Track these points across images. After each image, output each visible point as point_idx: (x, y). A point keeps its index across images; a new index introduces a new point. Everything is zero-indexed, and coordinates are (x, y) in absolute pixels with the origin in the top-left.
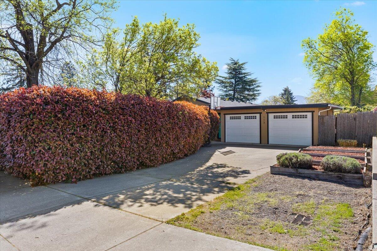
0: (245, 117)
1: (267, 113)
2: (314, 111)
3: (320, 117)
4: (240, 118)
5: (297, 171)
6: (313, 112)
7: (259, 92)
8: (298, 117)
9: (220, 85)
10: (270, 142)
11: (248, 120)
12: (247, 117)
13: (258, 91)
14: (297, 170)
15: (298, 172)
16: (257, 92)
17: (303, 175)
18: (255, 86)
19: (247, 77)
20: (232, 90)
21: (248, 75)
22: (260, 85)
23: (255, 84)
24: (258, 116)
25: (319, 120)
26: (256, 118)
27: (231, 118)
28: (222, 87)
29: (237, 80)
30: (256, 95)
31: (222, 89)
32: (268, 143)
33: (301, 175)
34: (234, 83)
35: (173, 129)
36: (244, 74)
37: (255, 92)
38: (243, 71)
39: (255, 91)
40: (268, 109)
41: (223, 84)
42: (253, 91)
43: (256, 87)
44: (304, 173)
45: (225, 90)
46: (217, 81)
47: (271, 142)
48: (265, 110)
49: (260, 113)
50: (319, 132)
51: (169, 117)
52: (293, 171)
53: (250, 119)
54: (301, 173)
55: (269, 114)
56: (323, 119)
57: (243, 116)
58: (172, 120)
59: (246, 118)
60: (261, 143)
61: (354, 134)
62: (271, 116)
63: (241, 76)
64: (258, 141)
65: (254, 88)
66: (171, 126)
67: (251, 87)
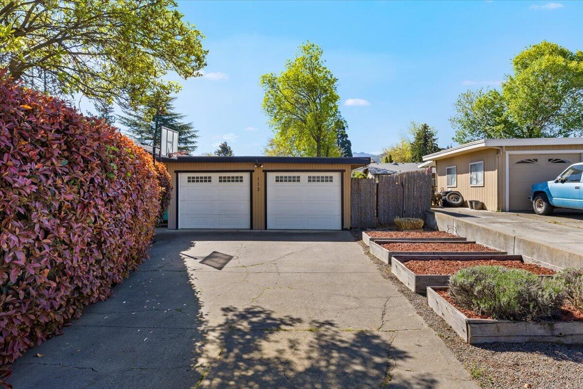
0: (220, 178)
1: (264, 171)
2: (344, 171)
3: (353, 181)
4: (209, 180)
5: (552, 329)
6: (342, 172)
7: (194, 145)
8: (318, 180)
9: (129, 128)
10: (269, 226)
11: (227, 184)
12: (225, 177)
13: (193, 142)
14: (551, 325)
15: (557, 333)
16: (191, 145)
17: (569, 340)
18: (189, 135)
19: (176, 120)
20: (151, 139)
21: (177, 118)
22: (197, 134)
23: (188, 132)
24: (246, 176)
25: (351, 186)
26: (241, 181)
27: (190, 180)
28: (134, 132)
29: (159, 123)
30: (190, 149)
31: (134, 135)
32: (266, 228)
33: (562, 339)
34: (155, 127)
35: (85, 206)
36: (171, 115)
37: (189, 145)
38: (169, 111)
39: (188, 142)
40: (265, 165)
41: (135, 128)
42: (186, 143)
43: (189, 137)
44: (572, 335)
45: (139, 136)
46: (124, 120)
47: (271, 225)
48: (262, 166)
49: (251, 172)
50: (352, 206)
51: (67, 158)
52: (541, 332)
53: (229, 183)
54: (565, 336)
55: (267, 173)
56: (358, 183)
57: (215, 176)
58: (83, 172)
59: (221, 180)
60: (252, 228)
61: (402, 209)
62: (271, 177)
63: (166, 118)
64: (245, 224)
65: (186, 139)
66: (77, 196)
67: (183, 137)
